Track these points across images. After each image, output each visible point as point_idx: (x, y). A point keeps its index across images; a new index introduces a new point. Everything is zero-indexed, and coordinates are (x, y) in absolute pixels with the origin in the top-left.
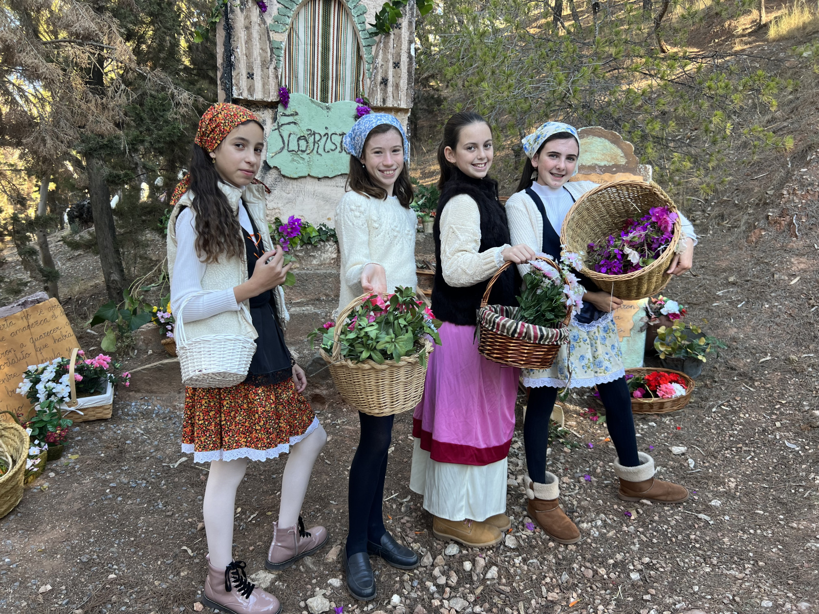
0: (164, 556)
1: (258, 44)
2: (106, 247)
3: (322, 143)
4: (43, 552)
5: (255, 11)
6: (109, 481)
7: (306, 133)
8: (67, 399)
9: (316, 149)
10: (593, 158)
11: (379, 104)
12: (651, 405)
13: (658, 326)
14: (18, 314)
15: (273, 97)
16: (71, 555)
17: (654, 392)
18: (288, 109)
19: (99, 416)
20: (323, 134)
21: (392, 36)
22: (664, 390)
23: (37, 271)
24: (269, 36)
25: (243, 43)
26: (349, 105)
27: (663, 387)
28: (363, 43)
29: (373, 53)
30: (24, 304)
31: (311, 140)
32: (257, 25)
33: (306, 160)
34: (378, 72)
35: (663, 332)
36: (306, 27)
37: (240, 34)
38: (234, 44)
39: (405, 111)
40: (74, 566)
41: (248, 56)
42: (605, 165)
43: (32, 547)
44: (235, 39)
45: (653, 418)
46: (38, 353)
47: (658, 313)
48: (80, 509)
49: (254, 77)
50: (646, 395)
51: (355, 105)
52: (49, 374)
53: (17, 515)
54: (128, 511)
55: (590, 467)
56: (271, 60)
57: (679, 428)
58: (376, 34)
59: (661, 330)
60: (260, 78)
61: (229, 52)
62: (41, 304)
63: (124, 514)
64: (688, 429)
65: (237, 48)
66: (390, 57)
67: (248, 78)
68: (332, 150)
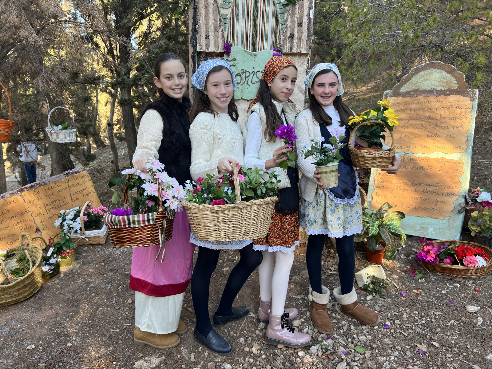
0: (104, 335)
1: (212, 16)
2: (130, 141)
3: (250, 78)
4: (40, 323)
6: (91, 283)
7: (240, 72)
8: (79, 231)
9: (246, 82)
10: (433, 85)
11: (288, 51)
12: (458, 271)
13: (472, 211)
14: (63, 180)
15: (221, 50)
16: (54, 327)
17: (461, 261)
18: (230, 57)
19: (98, 242)
20: (251, 72)
21: (298, 6)
22: (469, 259)
23: (81, 155)
24: (219, 11)
25: (203, 17)
26: (269, 52)
27: (468, 258)
28: (279, 11)
29: (285, 18)
30: (67, 174)
31: (244, 76)
32: (212, 4)
33: (240, 89)
34: (287, 30)
35: (476, 216)
36: (243, 4)
37: (202, 11)
38: (198, 18)
39: (306, 55)
40: (52, 335)
41: (206, 24)
42: (441, 90)
43: (35, 319)
44: (199, 14)
45: (459, 280)
46: (73, 203)
47: (474, 200)
48: (69, 298)
49: (210, 37)
50: (455, 263)
51: (273, 52)
52: (70, 216)
53: (35, 298)
54: (95, 303)
55: (399, 312)
56: (220, 26)
57: (478, 291)
58: (287, 5)
59: (475, 214)
60: (213, 38)
61: (195, 22)
62: (77, 174)
63: (92, 304)
64: (485, 293)
65: (200, 20)
66: (296, 19)
67: (206, 38)
68: (256, 82)
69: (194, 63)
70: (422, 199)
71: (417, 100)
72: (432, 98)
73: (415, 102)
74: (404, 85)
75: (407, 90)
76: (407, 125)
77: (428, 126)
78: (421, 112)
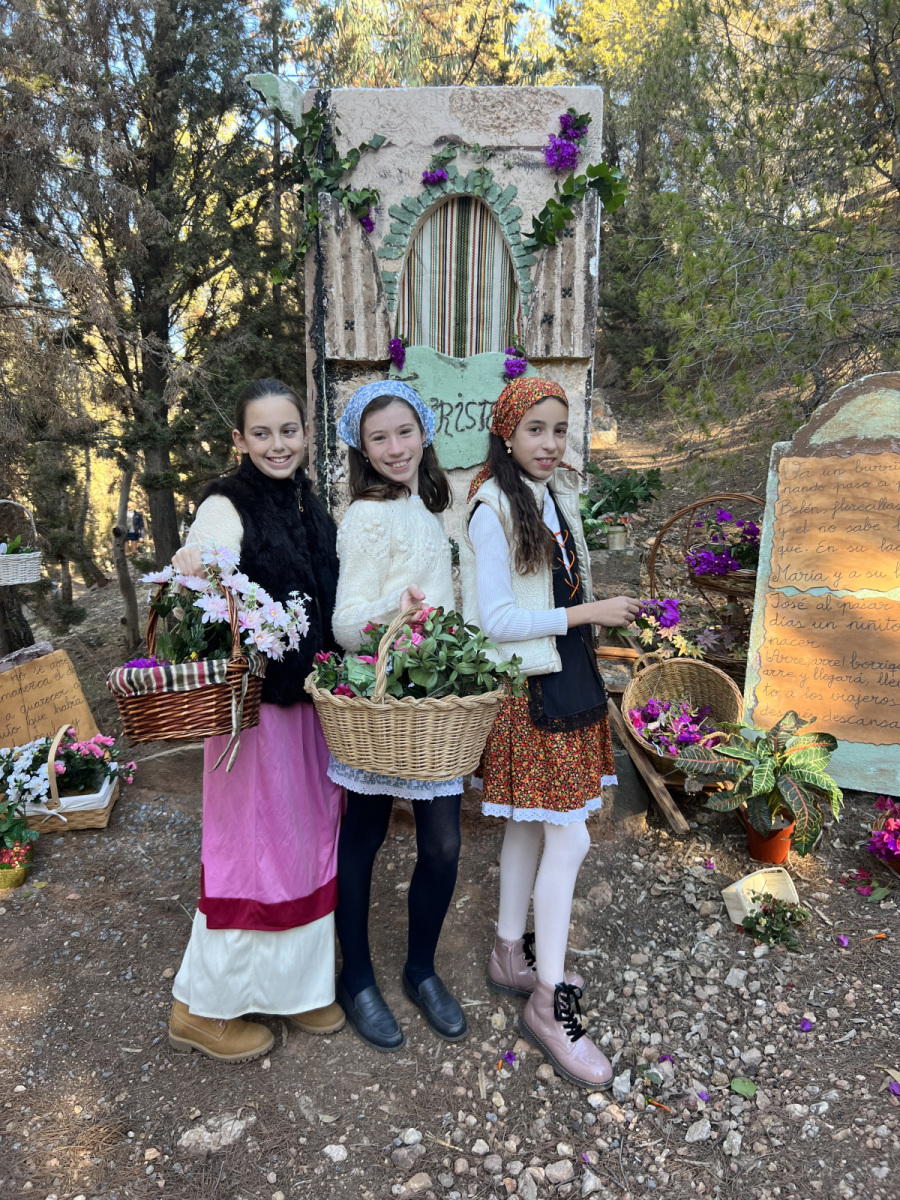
1: (360, 278)
3: (452, 419)
5: (357, 232)
8: (44, 799)
9: (444, 427)
10: (887, 426)
11: (541, 353)
14: (7, 673)
15: (381, 354)
18: (404, 370)
19: (90, 823)
20: (454, 404)
21: (560, 249)
23: (51, 611)
24: (375, 267)
25: (340, 279)
26: (495, 358)
28: (517, 263)
29: (532, 278)
32: (358, 251)
34: (537, 305)
36: (432, 248)
37: (336, 267)
38: (327, 282)
39: (584, 361)
41: (347, 296)
44: (329, 274)
46: (31, 727)
49: (355, 326)
51: (504, 357)
52: (24, 762)
54: (82, 979)
55: (835, 988)
58: (534, 248)
60: (362, 328)
61: (321, 292)
62: (41, 658)
65: (331, 286)
66: (557, 281)
67: (346, 328)
68: (468, 428)
69: (320, 388)
70: (878, 700)
71: (853, 462)
72: (886, 459)
73: (847, 468)
74: (819, 427)
75: (828, 440)
76: (832, 522)
77: (882, 525)
78: (863, 492)
